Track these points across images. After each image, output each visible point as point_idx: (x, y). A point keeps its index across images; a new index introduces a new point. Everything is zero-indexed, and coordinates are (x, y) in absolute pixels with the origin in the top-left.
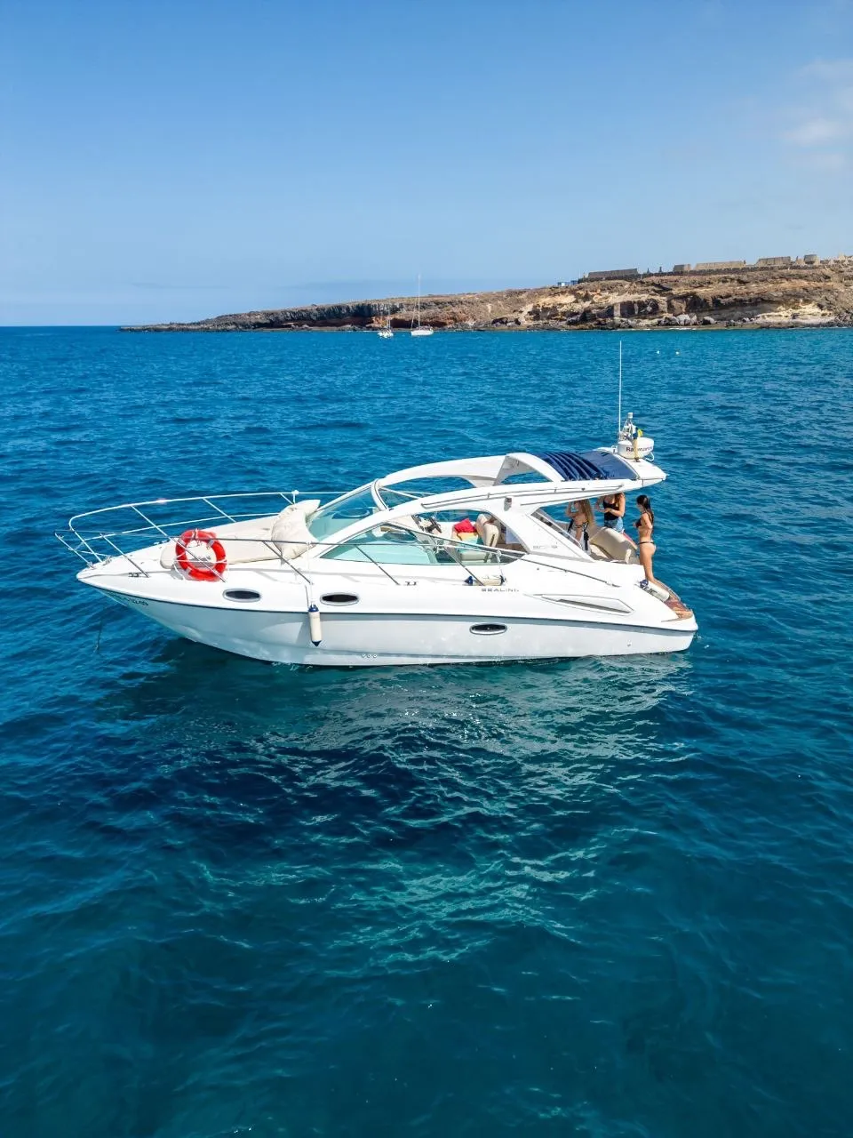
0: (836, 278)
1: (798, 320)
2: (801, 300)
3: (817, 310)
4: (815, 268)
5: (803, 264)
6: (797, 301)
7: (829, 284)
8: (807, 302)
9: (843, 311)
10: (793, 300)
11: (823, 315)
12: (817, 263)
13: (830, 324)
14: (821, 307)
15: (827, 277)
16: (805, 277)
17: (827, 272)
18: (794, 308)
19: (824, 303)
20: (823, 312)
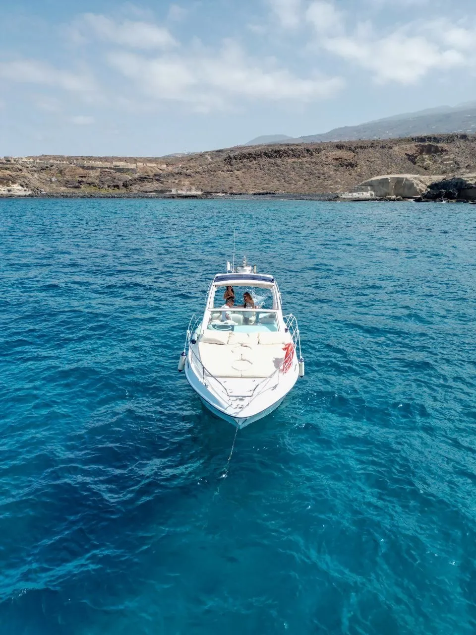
0: (25, 170)
1: (11, 193)
2: (10, 182)
3: (20, 188)
4: (12, 164)
5: (5, 162)
6: (7, 182)
7: (22, 173)
8: (14, 183)
9: (35, 189)
10: (5, 181)
11: (25, 190)
12: (12, 162)
13: (29, 196)
14: (22, 186)
15: (20, 170)
16: (8, 169)
17: (20, 167)
18: (7, 186)
19: (23, 184)
20: (24, 189)
